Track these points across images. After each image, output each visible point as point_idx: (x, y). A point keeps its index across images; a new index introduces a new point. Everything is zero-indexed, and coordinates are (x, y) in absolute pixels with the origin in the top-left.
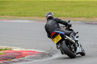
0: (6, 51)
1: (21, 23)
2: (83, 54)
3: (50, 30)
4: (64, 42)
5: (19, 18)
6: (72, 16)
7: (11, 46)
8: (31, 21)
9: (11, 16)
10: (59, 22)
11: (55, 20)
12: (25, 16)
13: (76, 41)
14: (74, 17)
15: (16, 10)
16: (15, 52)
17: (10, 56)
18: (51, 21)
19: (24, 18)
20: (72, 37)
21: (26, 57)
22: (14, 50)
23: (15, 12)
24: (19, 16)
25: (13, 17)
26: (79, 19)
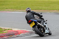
0: (8, 31)
1: (18, 13)
2: (50, 34)
3: (28, 19)
4: (36, 26)
5: (17, 10)
6: (49, 9)
7: (12, 27)
8: (23, 12)
9: (12, 9)
10: (34, 14)
11: (32, 12)
12: (20, 9)
13: (45, 26)
14: (50, 10)
15: (15, 6)
16: (14, 31)
17: (11, 34)
18: (29, 13)
19: (19, 10)
20: (42, 23)
21: (21, 34)
22: (13, 30)
23: (14, 7)
24: (17, 9)
25: (13, 10)
26: (53, 11)
